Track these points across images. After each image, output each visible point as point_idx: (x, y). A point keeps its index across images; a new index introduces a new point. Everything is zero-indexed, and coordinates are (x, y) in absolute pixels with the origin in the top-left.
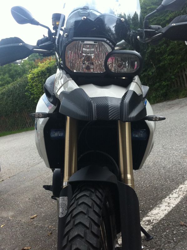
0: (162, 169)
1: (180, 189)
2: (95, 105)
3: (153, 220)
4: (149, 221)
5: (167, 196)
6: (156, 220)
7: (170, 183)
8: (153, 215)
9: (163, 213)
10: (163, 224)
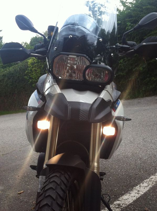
0: (139, 160)
1: (151, 180)
2: (70, 107)
3: (122, 204)
4: (119, 205)
5: (138, 184)
6: (125, 204)
7: (143, 174)
8: (123, 200)
9: (132, 199)
10: (130, 209)
